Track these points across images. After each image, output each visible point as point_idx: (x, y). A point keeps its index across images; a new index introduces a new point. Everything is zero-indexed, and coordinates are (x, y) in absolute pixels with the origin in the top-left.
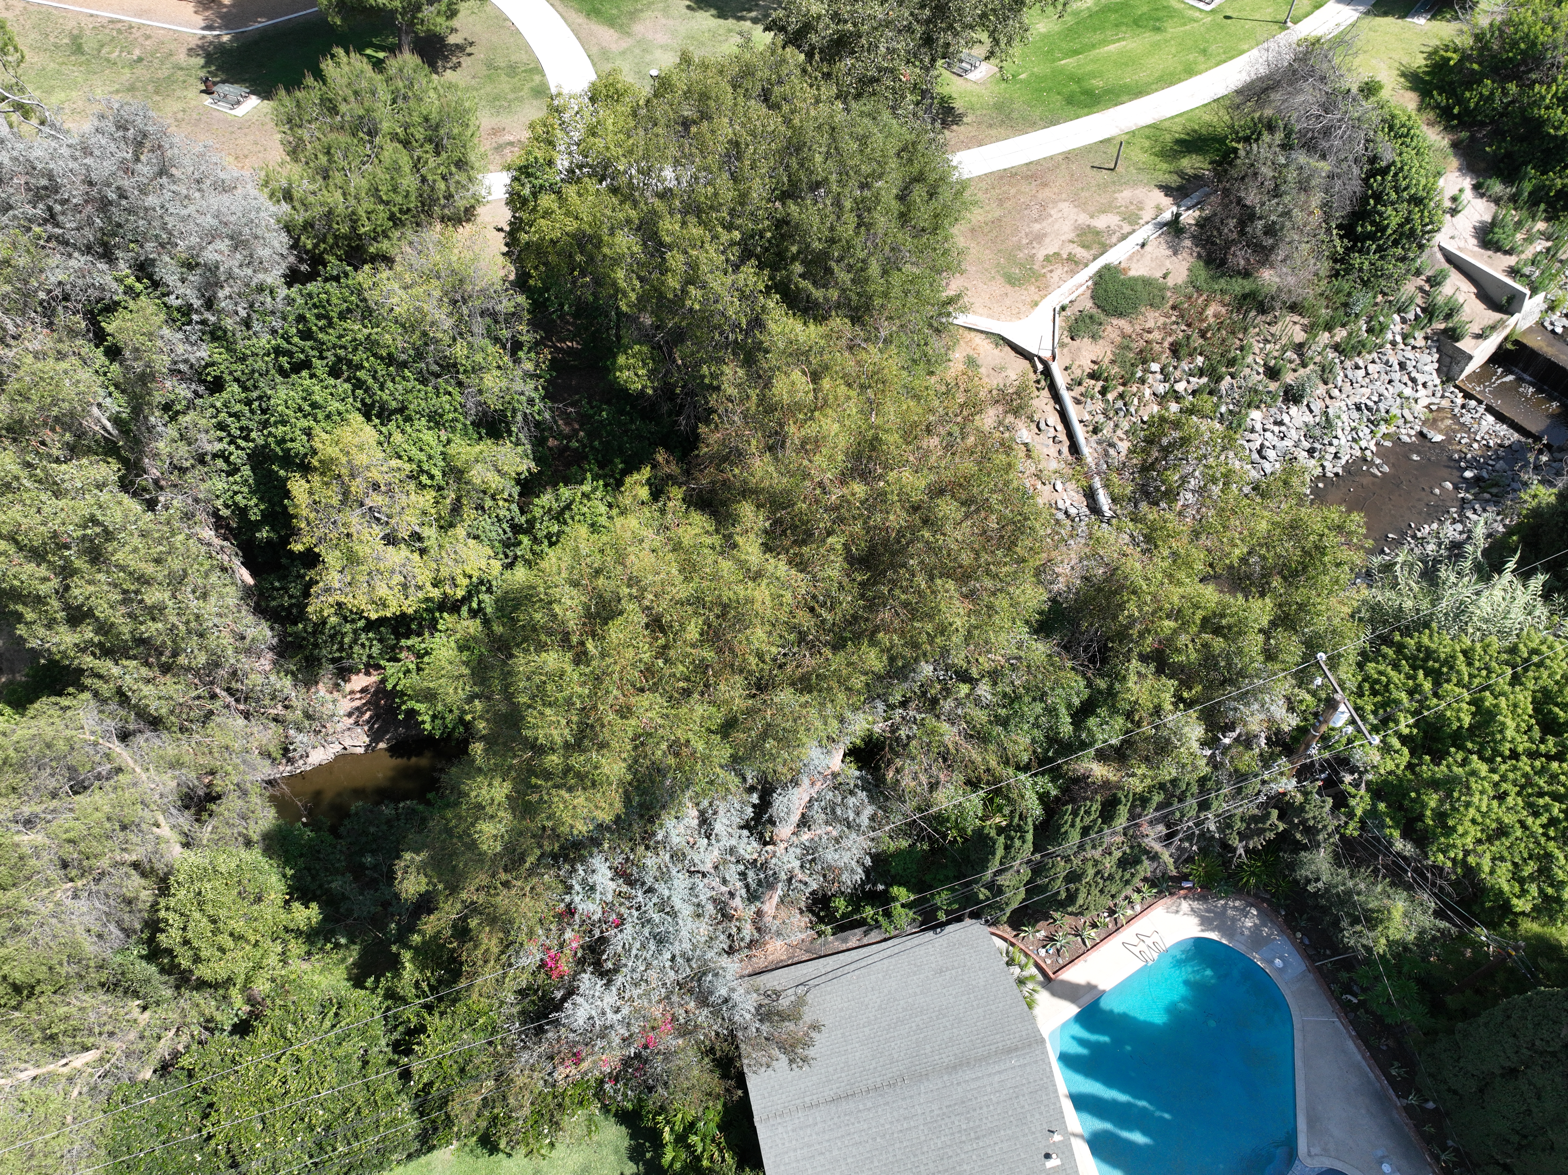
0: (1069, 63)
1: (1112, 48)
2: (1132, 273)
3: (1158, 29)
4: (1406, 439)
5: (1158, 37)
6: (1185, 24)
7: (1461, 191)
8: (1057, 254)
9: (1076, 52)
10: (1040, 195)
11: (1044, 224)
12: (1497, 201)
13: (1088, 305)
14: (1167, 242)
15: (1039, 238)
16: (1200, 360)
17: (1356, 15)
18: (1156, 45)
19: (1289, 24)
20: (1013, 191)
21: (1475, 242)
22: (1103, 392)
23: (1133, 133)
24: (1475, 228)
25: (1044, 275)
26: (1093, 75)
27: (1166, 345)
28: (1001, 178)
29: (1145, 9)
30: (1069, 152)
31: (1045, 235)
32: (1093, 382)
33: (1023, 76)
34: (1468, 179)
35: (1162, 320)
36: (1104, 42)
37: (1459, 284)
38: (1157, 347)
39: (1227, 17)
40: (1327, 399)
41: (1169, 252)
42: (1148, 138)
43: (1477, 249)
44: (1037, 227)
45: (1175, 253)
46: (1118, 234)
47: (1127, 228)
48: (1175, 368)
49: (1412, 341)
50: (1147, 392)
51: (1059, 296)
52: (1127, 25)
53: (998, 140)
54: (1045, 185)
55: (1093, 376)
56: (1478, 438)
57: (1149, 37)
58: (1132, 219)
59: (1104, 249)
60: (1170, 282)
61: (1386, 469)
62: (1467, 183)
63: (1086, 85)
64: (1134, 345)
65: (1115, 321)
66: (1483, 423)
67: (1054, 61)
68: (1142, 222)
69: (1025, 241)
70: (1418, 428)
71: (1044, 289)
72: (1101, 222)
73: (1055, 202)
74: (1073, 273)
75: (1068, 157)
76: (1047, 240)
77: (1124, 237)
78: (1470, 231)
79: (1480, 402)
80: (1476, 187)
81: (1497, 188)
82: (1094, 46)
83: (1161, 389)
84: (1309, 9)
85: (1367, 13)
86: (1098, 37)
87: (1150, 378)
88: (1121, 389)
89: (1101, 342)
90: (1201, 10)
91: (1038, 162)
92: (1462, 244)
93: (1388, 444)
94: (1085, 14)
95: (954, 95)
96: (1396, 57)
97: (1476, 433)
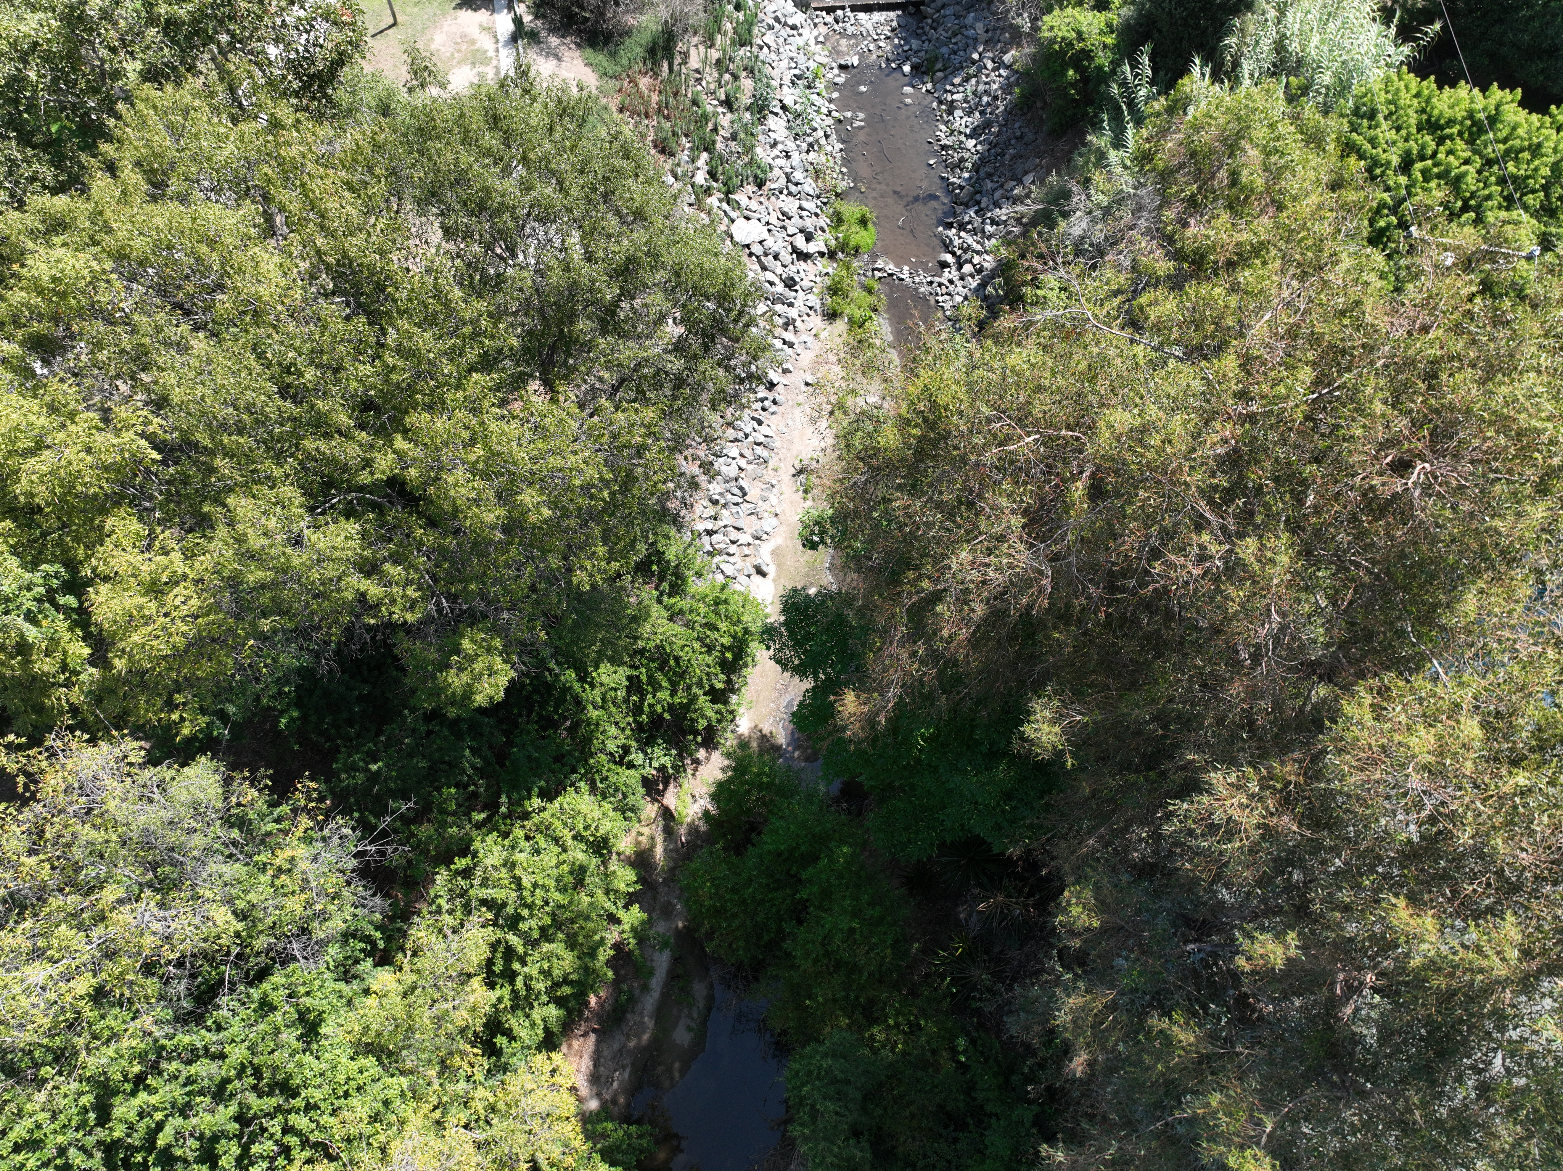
14: (539, 54)
16: (685, 142)
41: (553, 61)
45: (558, 58)
47: (489, 71)
48: (679, 165)
56: (875, 37)
58: (483, 60)
60: (590, 88)
66: (863, 22)
68: (491, 54)
70: (835, 64)
79: (843, 8)
93: (836, 95)
97: (869, 35)
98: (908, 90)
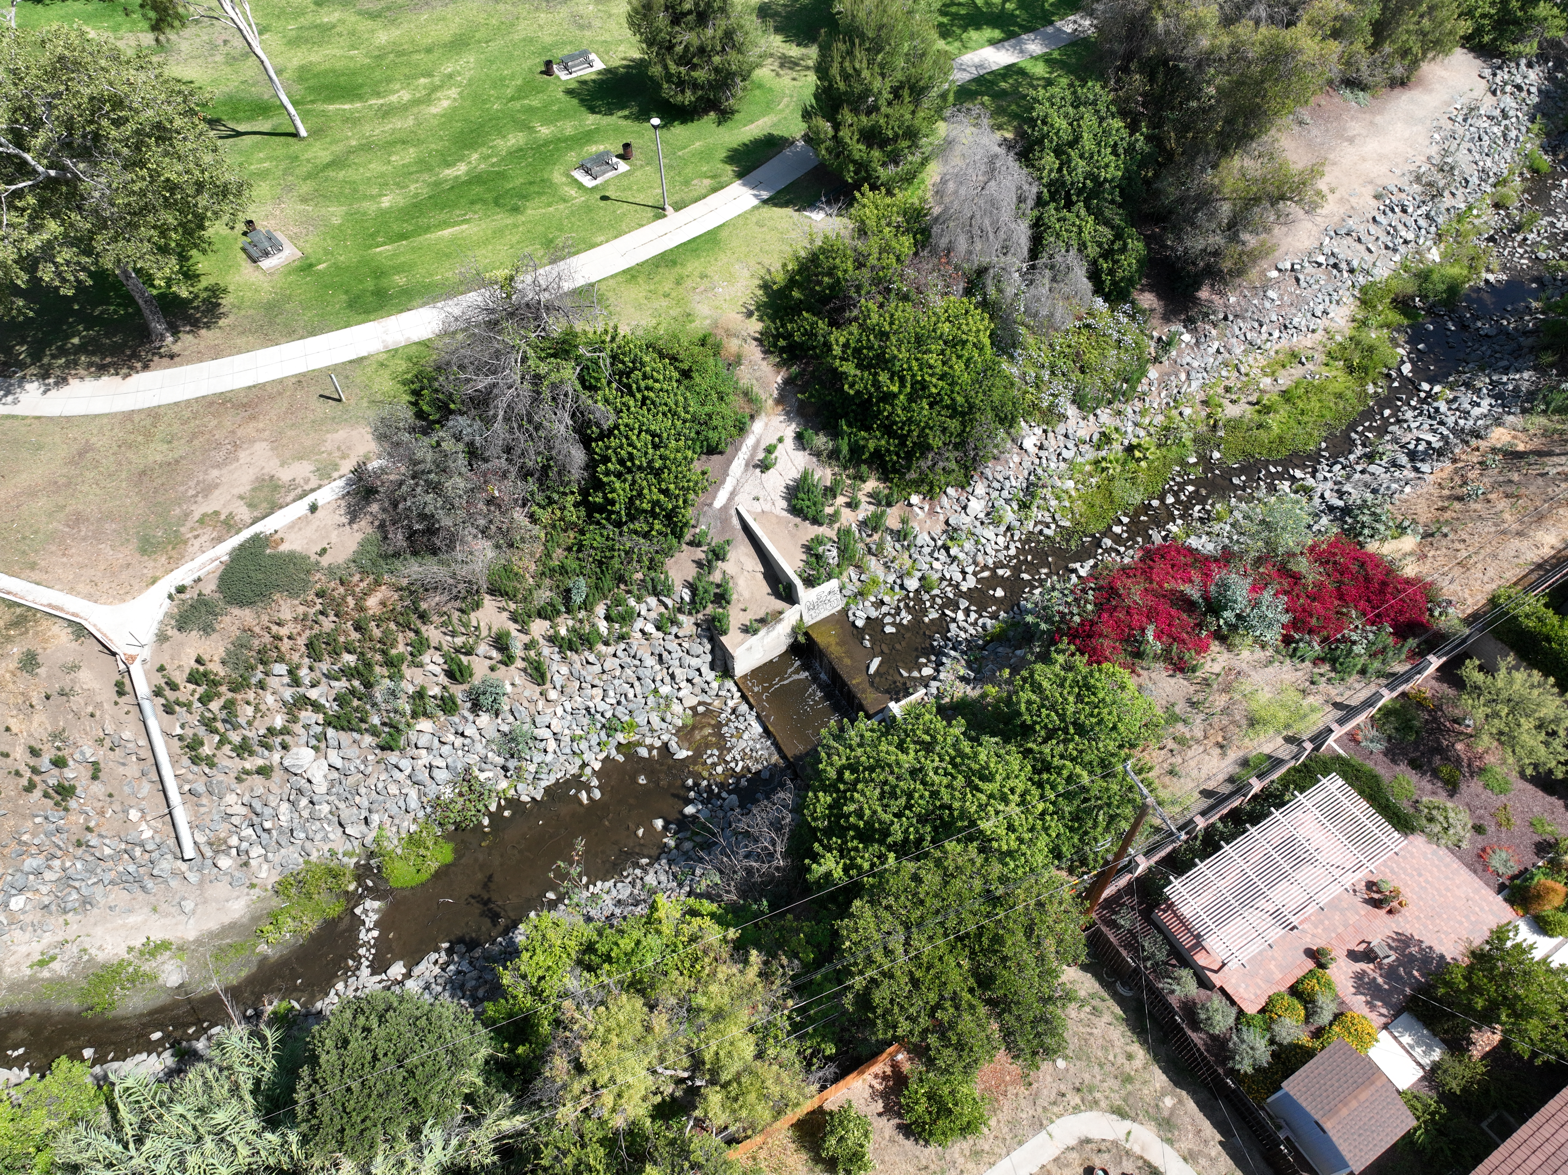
0: (384, 250)
1: (447, 233)
2: (284, 548)
3: (516, 210)
4: (643, 752)
5: (509, 221)
6: (549, 205)
7: (780, 440)
8: (216, 513)
9: (403, 236)
10: (239, 433)
11: (225, 471)
12: (817, 454)
13: (209, 588)
14: (349, 506)
15: (207, 489)
16: (349, 659)
17: (756, 202)
18: (499, 233)
19: (669, 210)
20: (214, 422)
21: (784, 504)
22: (205, 700)
23: (394, 353)
24: (787, 487)
25: (185, 542)
26: (399, 269)
27: (301, 641)
28: (211, 404)
29: (519, 181)
30: (304, 375)
31: (217, 486)
32: (191, 687)
33: (321, 267)
34: (794, 426)
35: (301, 609)
36: (445, 224)
37: (743, 559)
38: (286, 645)
39: (604, 198)
40: (541, 704)
41: (345, 520)
42: (410, 359)
43: (785, 514)
44: (215, 473)
45: (351, 522)
46: (299, 491)
47: (313, 484)
48: (311, 669)
49: (674, 630)
50: (270, 699)
51: (183, 575)
52: (484, 202)
53: (240, 352)
54: (253, 418)
55: (193, 678)
56: (728, 758)
57: (503, 219)
58: (325, 473)
59: (274, 507)
60: (325, 561)
61: (597, 794)
62: (790, 430)
63: (384, 282)
64: (256, 642)
65: (236, 611)
66: (746, 736)
67: (370, 247)
68: (335, 475)
69: (191, 492)
70: (665, 737)
71: (174, 563)
72: (285, 475)
73: (253, 441)
74: (220, 540)
75: (301, 381)
76: (217, 492)
77: (301, 497)
78: (781, 489)
79: (751, 708)
80: (799, 437)
81: (821, 441)
82: (428, 229)
83: (288, 694)
84: (704, 191)
85: (765, 202)
86: (443, 216)
87: (273, 682)
88: (230, 695)
89: (214, 636)
90: (580, 186)
91: (262, 386)
92: (767, 507)
93: (621, 758)
94: (446, 186)
95: (231, 288)
96: (766, 262)
97: (729, 750)
98: (659, 823)
